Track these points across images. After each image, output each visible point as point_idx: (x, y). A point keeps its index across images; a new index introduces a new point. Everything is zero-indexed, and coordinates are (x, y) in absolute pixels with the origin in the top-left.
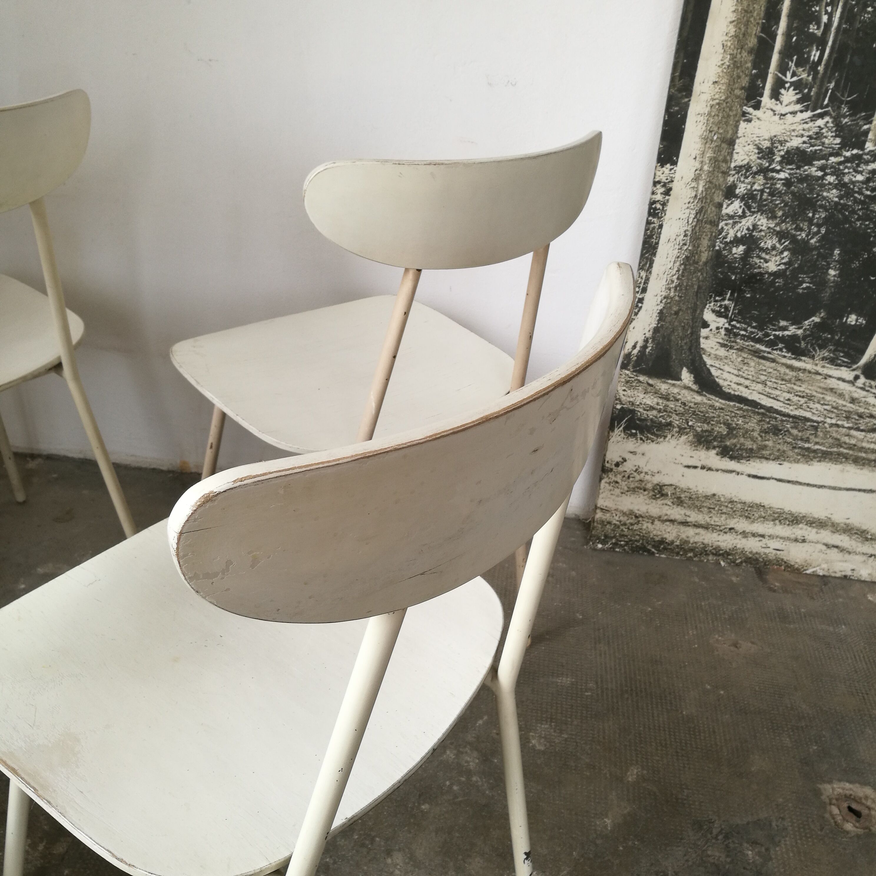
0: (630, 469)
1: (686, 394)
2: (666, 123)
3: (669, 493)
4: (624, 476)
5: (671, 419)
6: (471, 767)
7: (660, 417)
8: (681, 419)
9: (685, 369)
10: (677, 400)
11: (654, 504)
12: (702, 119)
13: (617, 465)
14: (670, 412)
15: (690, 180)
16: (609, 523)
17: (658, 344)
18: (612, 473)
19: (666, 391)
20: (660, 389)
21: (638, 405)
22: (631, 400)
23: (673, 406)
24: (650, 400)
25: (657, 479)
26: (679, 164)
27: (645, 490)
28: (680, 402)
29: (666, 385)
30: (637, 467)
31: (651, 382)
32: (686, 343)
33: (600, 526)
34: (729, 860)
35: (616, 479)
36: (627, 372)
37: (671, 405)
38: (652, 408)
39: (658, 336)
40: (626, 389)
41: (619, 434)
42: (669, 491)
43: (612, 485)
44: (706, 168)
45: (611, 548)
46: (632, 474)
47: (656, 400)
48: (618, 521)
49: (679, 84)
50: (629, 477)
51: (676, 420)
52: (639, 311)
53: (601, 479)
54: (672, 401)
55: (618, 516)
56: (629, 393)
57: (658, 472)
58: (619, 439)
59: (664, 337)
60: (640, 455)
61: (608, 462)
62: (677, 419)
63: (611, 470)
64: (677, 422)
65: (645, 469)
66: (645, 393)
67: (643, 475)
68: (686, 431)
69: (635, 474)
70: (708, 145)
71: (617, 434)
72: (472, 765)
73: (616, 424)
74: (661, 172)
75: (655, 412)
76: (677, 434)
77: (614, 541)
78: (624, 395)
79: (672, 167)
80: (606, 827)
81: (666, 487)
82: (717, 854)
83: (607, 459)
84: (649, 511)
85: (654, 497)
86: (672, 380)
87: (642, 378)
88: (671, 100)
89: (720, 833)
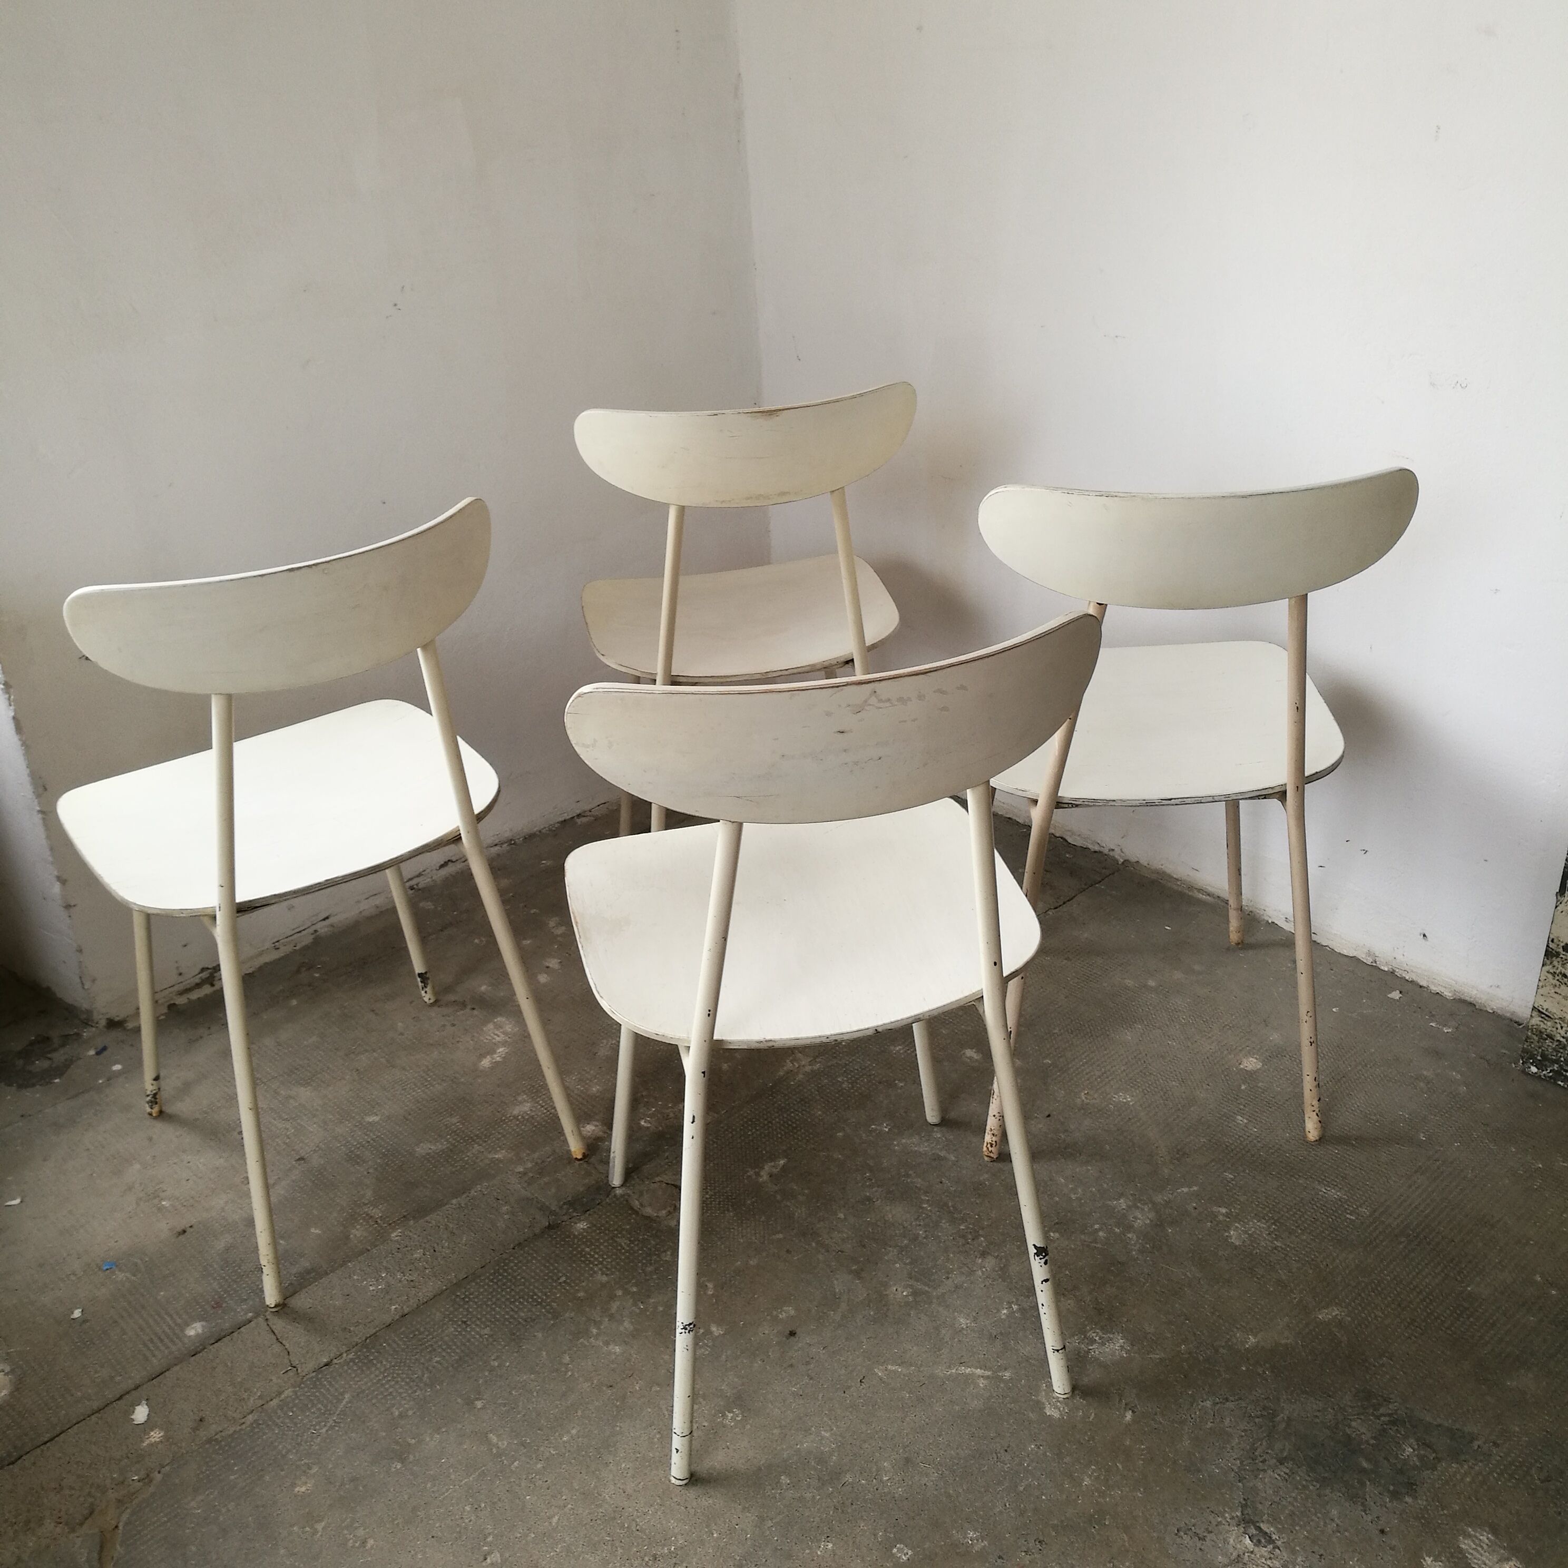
6: (1136, 1225)
13: (1566, 948)
16: (1550, 1037)
18: (1559, 959)
33: (1536, 1038)
34: (1373, 1442)
35: (1563, 971)
43: (1557, 978)
45: (1550, 1077)
48: (1563, 1037)
55: (1564, 1029)
61: (1552, 941)
63: (1557, 955)
72: (1138, 1224)
73: (1566, 885)
77: (1556, 1067)
80: (1244, 1343)
82: (1363, 1430)
83: (1551, 937)
89: (1390, 1415)
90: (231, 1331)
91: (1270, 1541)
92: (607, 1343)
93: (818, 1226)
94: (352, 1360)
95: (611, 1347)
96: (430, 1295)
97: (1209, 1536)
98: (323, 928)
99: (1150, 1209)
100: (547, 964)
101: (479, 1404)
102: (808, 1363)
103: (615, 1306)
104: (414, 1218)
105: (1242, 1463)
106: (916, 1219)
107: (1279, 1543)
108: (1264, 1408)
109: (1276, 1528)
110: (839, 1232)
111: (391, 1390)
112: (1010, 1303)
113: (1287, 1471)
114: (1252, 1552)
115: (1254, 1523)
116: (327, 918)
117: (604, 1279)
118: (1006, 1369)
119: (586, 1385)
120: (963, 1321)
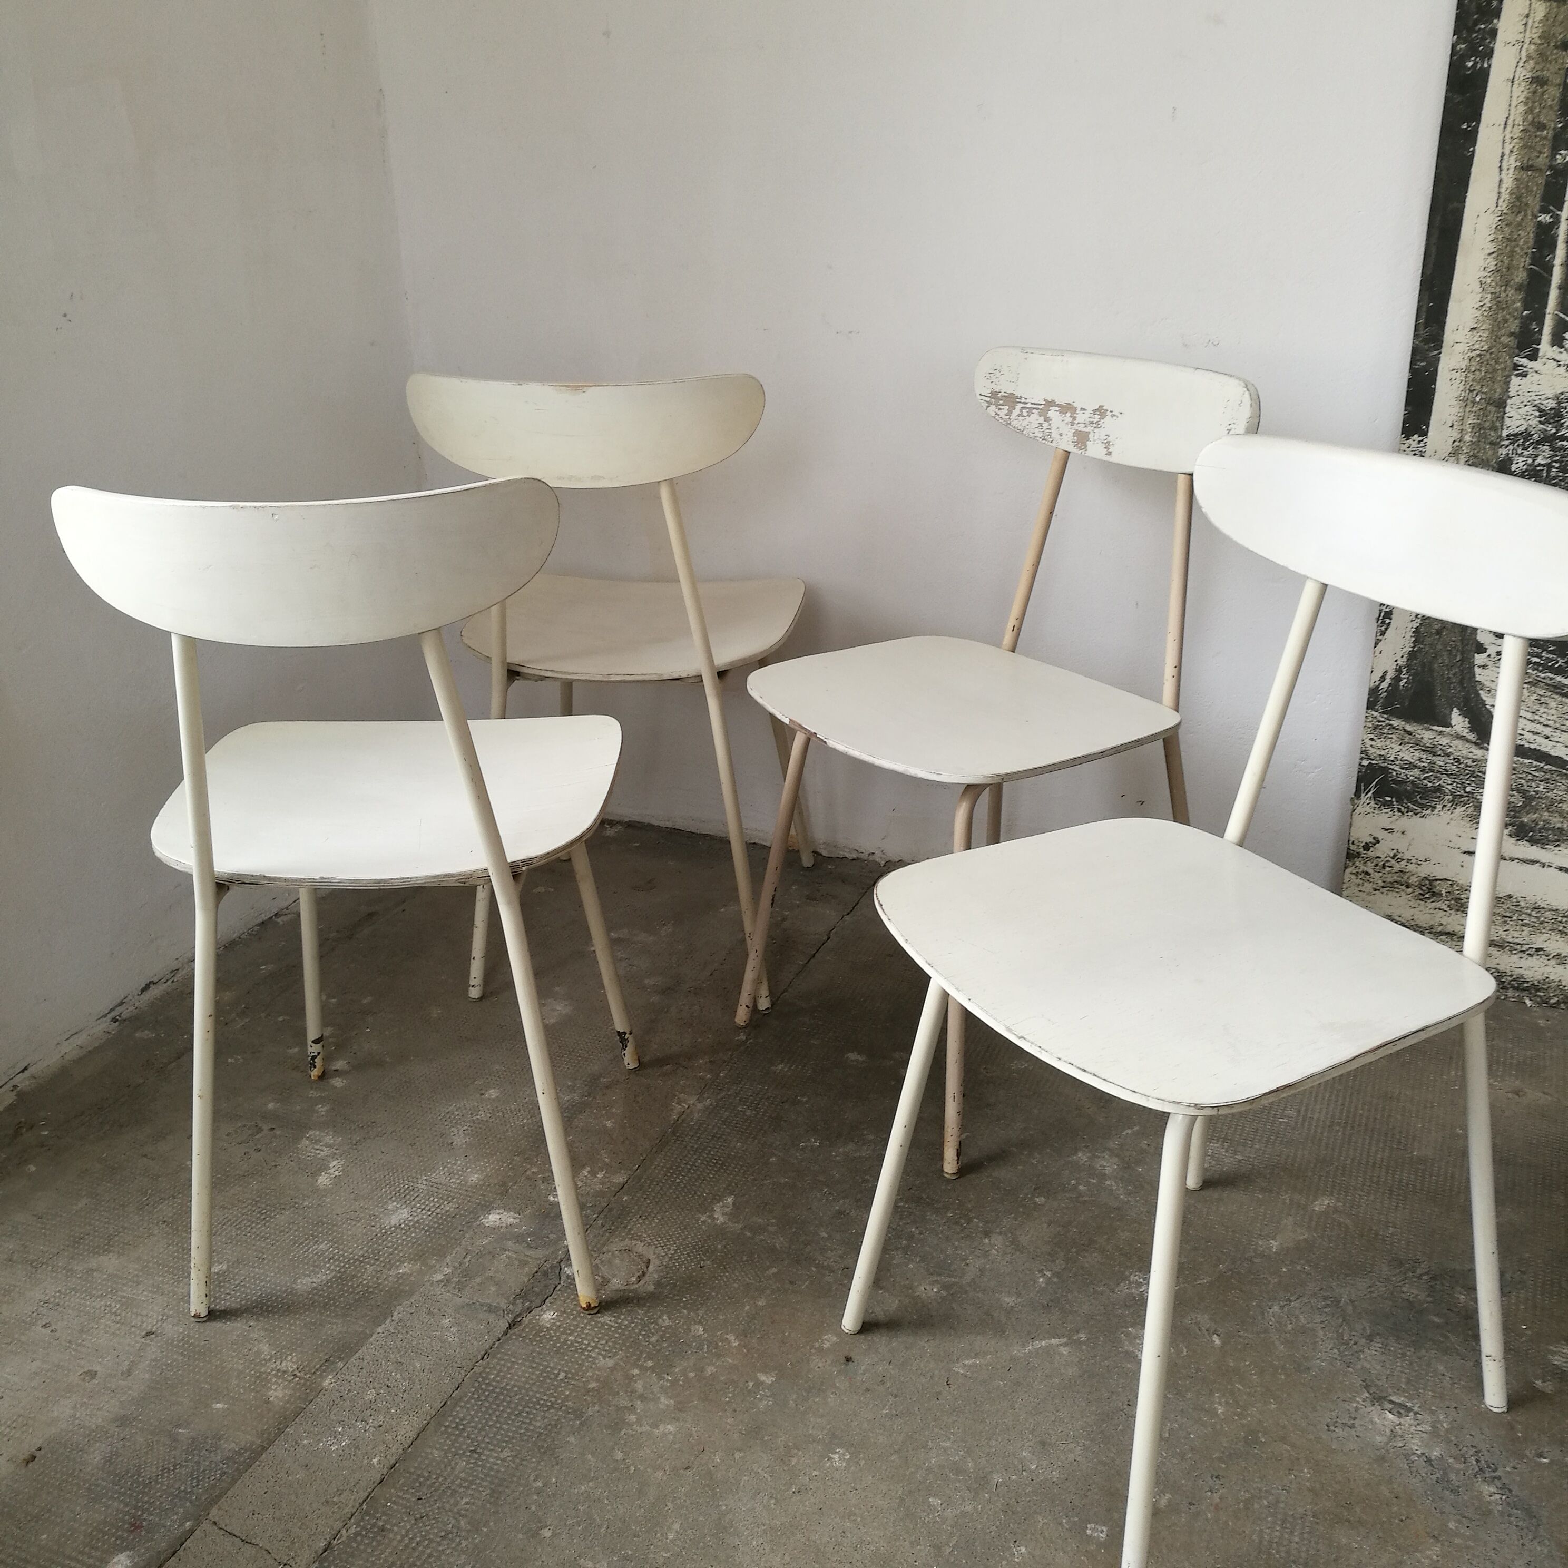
0: (1385, 855)
1: (1460, 747)
2: (1410, 382)
3: (1444, 892)
4: (1377, 865)
5: (1441, 782)
6: (1107, 1172)
7: (1424, 779)
8: (1454, 782)
9: (1455, 709)
10: (1448, 755)
11: (1421, 908)
12: (1460, 376)
13: (1367, 847)
14: (1438, 772)
15: (1446, 454)
17: (1414, 675)
18: (1360, 859)
19: (1431, 741)
20: (1422, 738)
21: (1393, 761)
22: (1383, 753)
23: (1442, 763)
24: (1409, 754)
25: (1425, 870)
26: (1430, 434)
27: (1408, 887)
28: (1452, 757)
29: (1430, 732)
30: (1395, 851)
31: (1409, 728)
32: (1454, 675)
34: (1429, 1299)
35: (1365, 869)
36: (1375, 714)
37: (1440, 761)
38: (1412, 766)
39: (1416, 664)
40: (1375, 738)
41: (1368, 802)
42: (1443, 888)
43: (1360, 877)
44: (1467, 438)
46: (1388, 861)
47: (1417, 754)
49: (1423, 333)
50: (1384, 866)
51: (1448, 785)
52: (1386, 629)
53: (1346, 868)
54: (1440, 755)
56: (1378, 743)
57: (1426, 861)
58: (1367, 809)
59: (1423, 665)
60: (1399, 834)
61: (1353, 843)
62: (1450, 782)
63: (1359, 854)
64: (1450, 787)
65: (1407, 856)
66: (1401, 744)
67: (1404, 863)
68: (1462, 799)
69: (1393, 861)
70: (1468, 409)
71: (1366, 802)
72: (1108, 1170)
73: (1363, 788)
74: (1407, 445)
75: (1416, 772)
76: (1450, 804)
78: (1371, 746)
79: (1421, 438)
80: (1270, 1248)
81: (1438, 882)
82: (1415, 1292)
83: (1352, 839)
84: (1415, 918)
85: (1422, 898)
86: (1438, 726)
87: (1395, 722)
88: (1416, 353)
89: (1427, 1273)
90: (171, 1551)
91: (1409, 1410)
92: (656, 1426)
93: (807, 1250)
94: (357, 1534)
95: (661, 1427)
96: (413, 1435)
97: (1357, 1423)
98: (23, 1082)
99: (1110, 1156)
100: (334, 1068)
101: (547, 1533)
102: (883, 1382)
103: (639, 1386)
104: (341, 1359)
105: (1339, 1350)
106: (901, 1219)
107: (1416, 1409)
108: (1325, 1298)
109: (1405, 1397)
110: (832, 1251)
111: (428, 1551)
112: (1041, 1271)
113: (1381, 1346)
114: (1400, 1424)
115: (1384, 1398)
116: (26, 1069)
117: (610, 1363)
118: (1078, 1332)
119: (660, 1474)
120: (1009, 1300)
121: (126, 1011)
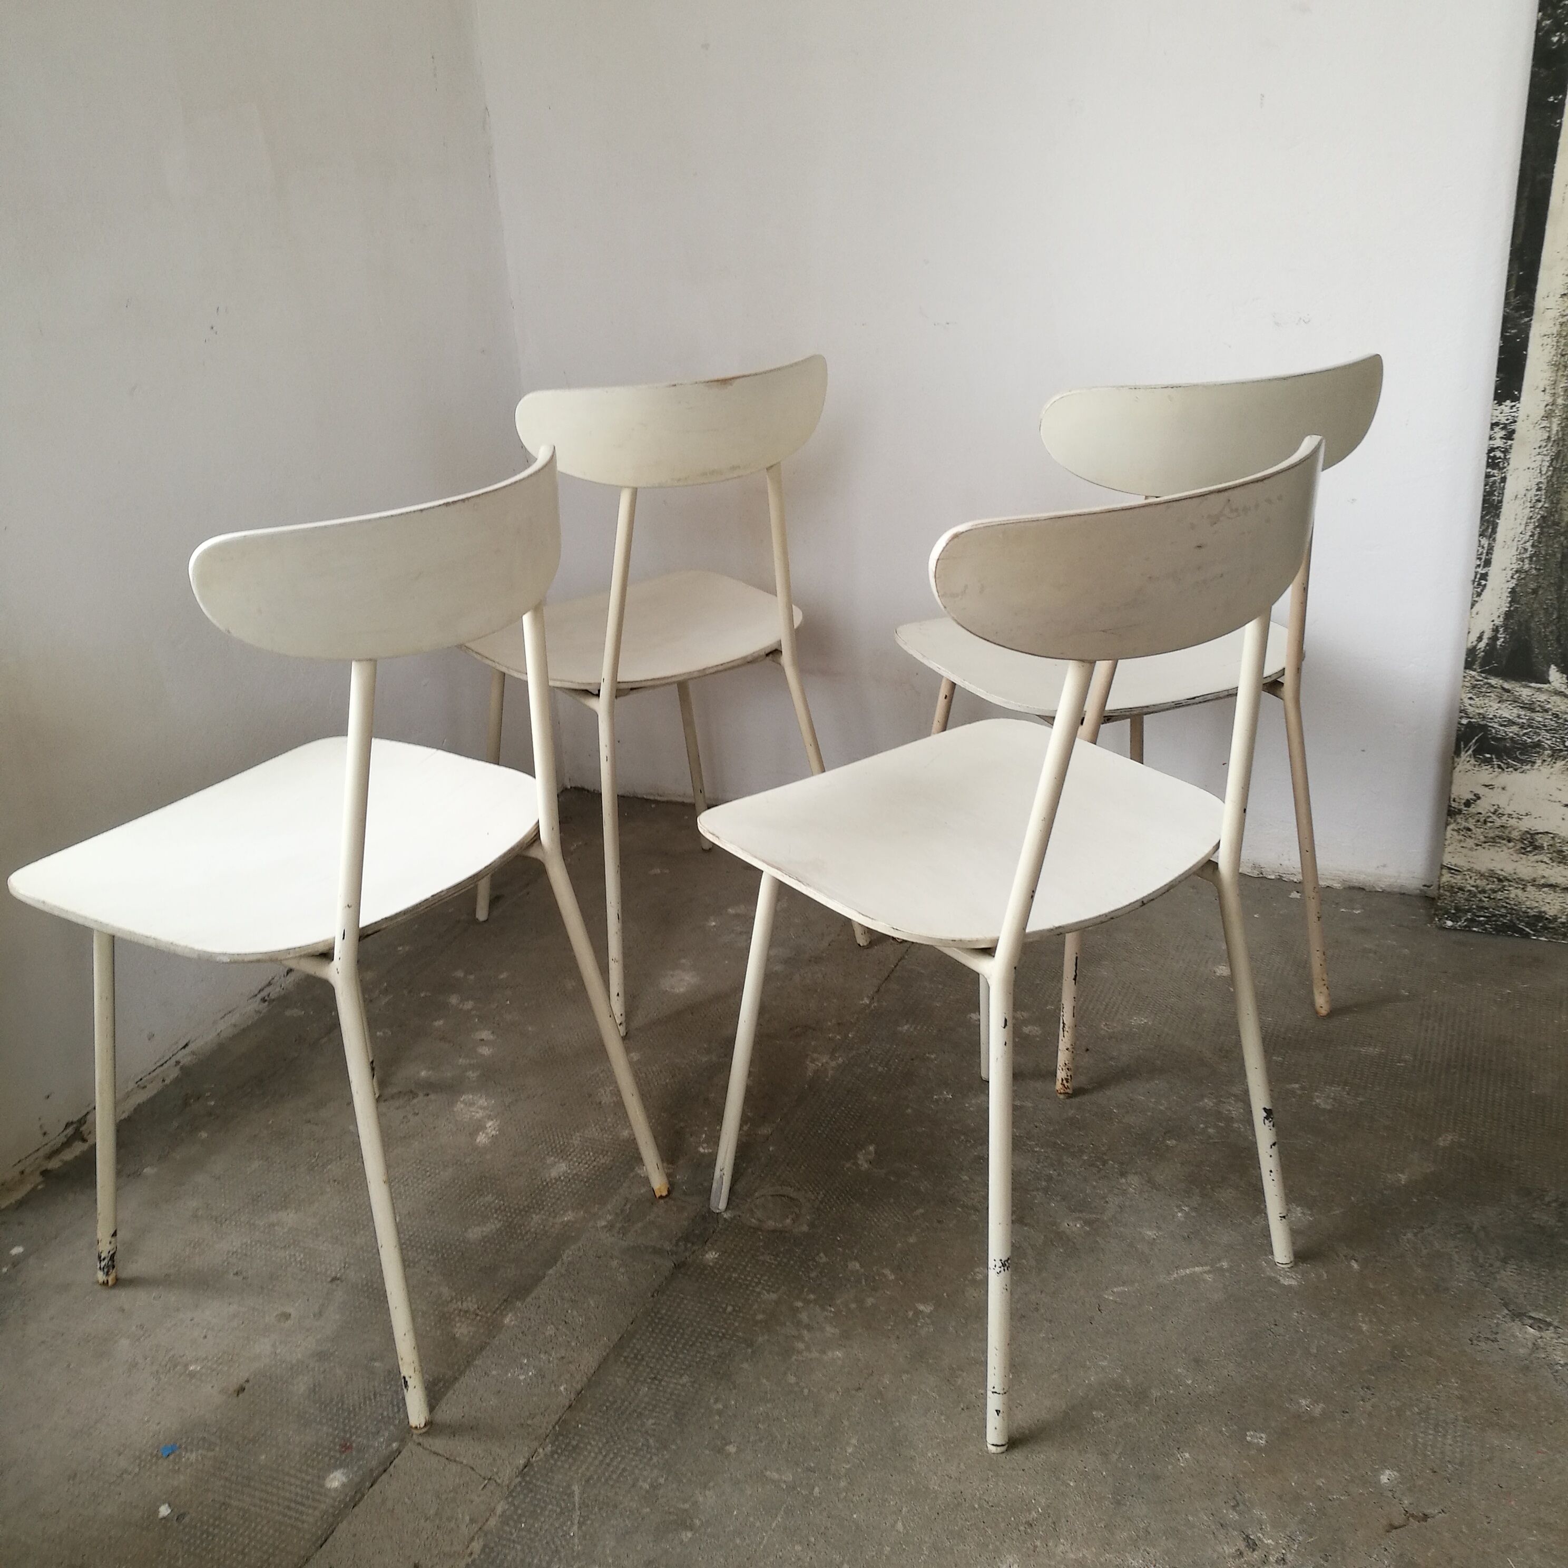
0: (1487, 811)
1: (1559, 703)
2: (1502, 350)
3: (1545, 845)
4: (1478, 821)
5: (1540, 738)
7: (1524, 734)
8: (1553, 737)
9: (1553, 667)
10: (1546, 711)
11: (1524, 862)
12: (1551, 341)
13: (1468, 804)
14: (1538, 728)
15: (1539, 418)
16: (1461, 889)
17: (1512, 634)
18: (1462, 816)
19: (1529, 698)
20: (1520, 696)
21: (1491, 719)
22: (1481, 711)
23: (1540, 719)
24: (1508, 711)
25: (1526, 824)
26: (1522, 399)
27: (1509, 841)
28: (1550, 713)
29: (1528, 689)
30: (1496, 807)
31: (1506, 686)
32: (1551, 632)
33: (1448, 894)
34: (1560, 1224)
35: (1467, 825)
36: (1473, 673)
37: (1538, 717)
38: (1511, 723)
39: (1512, 623)
40: (1474, 697)
41: (1468, 759)
42: (1545, 842)
43: (1462, 833)
44: (1560, 401)
45: (1466, 926)
46: (1489, 817)
47: (1515, 711)
48: (1473, 886)
49: (1514, 301)
50: (1485, 822)
51: (1547, 739)
52: (1482, 591)
53: (1447, 824)
54: (1538, 712)
55: (1473, 878)
56: (1478, 701)
57: (1527, 815)
58: (1468, 766)
59: (1520, 624)
60: (1500, 790)
61: (1454, 801)
62: (1548, 737)
63: (1460, 812)
64: (1549, 742)
65: (1508, 810)
66: (1499, 702)
67: (1505, 818)
68: (1562, 754)
69: (1494, 817)
70: (1560, 373)
71: (1465, 760)
72: (1234, 1114)
73: (1462, 746)
74: (1498, 412)
75: (1515, 729)
76: (1550, 759)
77: (1469, 916)
78: (1470, 705)
79: (1513, 404)
80: (1399, 1180)
81: (1540, 835)
82: (1546, 1218)
83: (1453, 796)
84: (1517, 871)
85: (1523, 851)
86: (1537, 683)
87: (1493, 681)
88: (1507, 322)
89: (1556, 1201)
90: (381, 1469)
91: (1550, 1324)
92: (823, 1352)
93: (951, 1192)
94: (553, 1453)
95: (830, 1354)
96: (595, 1365)
97: (1499, 1337)
98: (185, 1057)
99: (1235, 1101)
100: (479, 1038)
101: (732, 1449)
102: (1037, 1310)
103: (804, 1317)
104: (518, 1299)
105: (1475, 1272)
106: (1038, 1163)
107: (1556, 1324)
108: (1456, 1225)
109: (1544, 1313)
110: (975, 1192)
111: (622, 1466)
112: (1179, 1207)
113: (1515, 1267)
114: (1541, 1338)
115: (1524, 1314)
116: (187, 1045)
117: (774, 1296)
118: (1219, 1260)
119: (832, 1395)
120: (1150, 1233)
121: (274, 991)
